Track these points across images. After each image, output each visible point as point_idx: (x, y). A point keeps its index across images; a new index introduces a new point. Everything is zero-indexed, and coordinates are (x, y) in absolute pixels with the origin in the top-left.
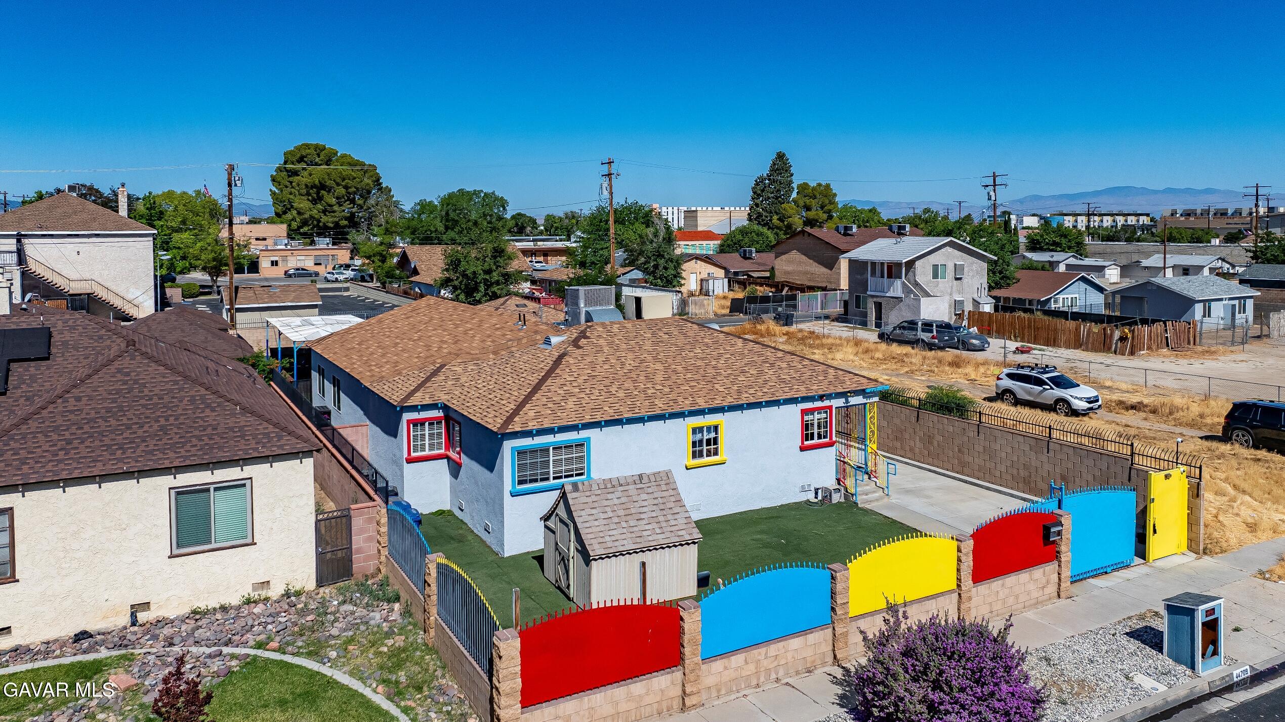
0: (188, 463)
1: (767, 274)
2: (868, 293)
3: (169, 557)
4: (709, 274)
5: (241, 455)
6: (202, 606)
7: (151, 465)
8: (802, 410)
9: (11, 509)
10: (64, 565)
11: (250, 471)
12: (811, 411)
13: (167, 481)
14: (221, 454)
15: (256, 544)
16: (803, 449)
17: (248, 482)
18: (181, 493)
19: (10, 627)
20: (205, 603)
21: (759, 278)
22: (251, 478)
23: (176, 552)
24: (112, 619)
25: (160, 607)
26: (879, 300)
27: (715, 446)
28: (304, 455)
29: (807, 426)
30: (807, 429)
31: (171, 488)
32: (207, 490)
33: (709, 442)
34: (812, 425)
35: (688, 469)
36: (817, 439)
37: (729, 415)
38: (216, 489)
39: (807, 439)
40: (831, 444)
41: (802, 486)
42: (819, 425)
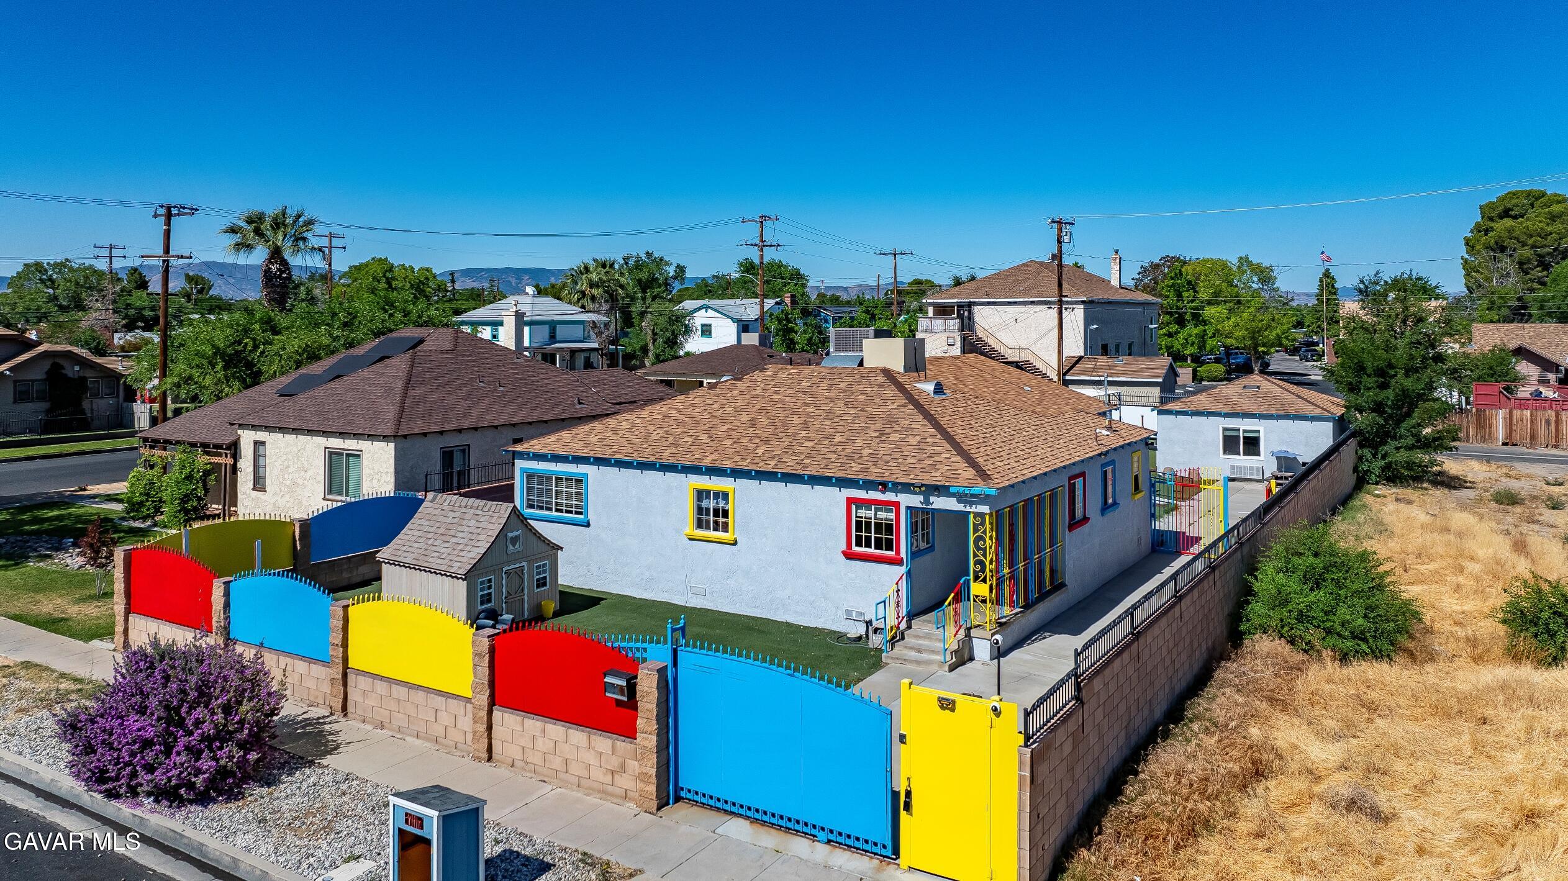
0: (329, 430)
3: (323, 499)
5: (355, 430)
7: (315, 427)
8: (848, 499)
9: (267, 442)
10: (282, 488)
11: (361, 444)
12: (866, 503)
13: (321, 442)
14: (348, 427)
16: (850, 556)
17: (361, 452)
18: (329, 453)
22: (362, 450)
23: (327, 496)
27: (724, 520)
28: (385, 438)
29: (859, 524)
30: (859, 529)
31: (326, 448)
32: (342, 454)
33: (716, 512)
34: (868, 524)
35: (690, 539)
36: (876, 548)
37: (742, 483)
38: (348, 455)
39: (859, 544)
40: (898, 562)
41: (848, 611)
42: (878, 526)
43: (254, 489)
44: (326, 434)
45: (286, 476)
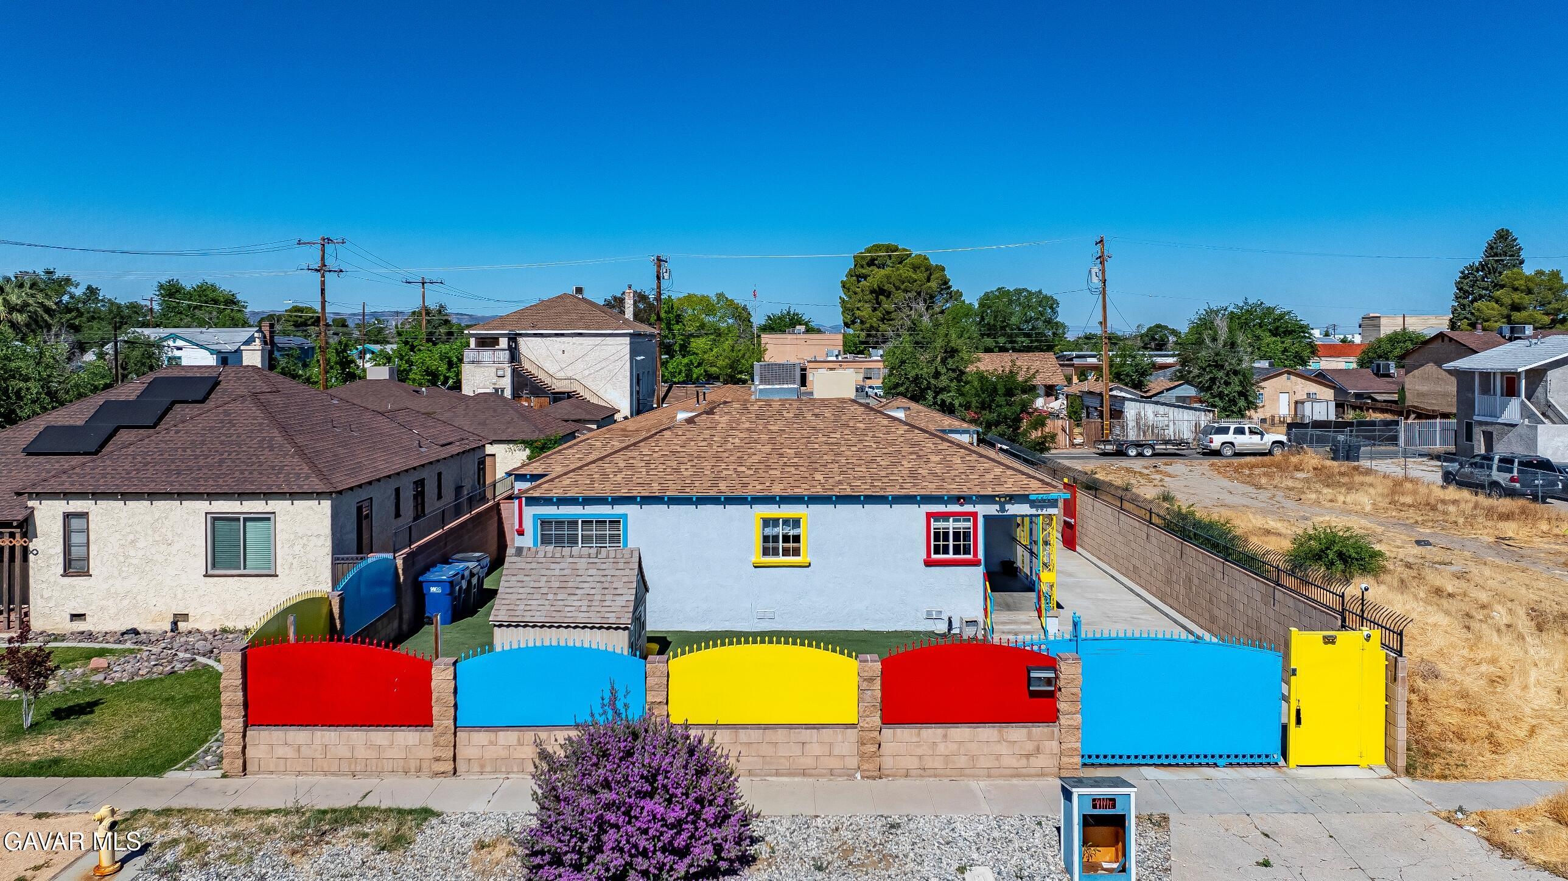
0: (218, 491)
1: (1395, 397)
2: (1475, 418)
3: (204, 576)
4: (1308, 394)
5: (264, 489)
6: (230, 625)
7: (190, 490)
8: (928, 514)
9: (87, 513)
10: (123, 569)
11: (274, 505)
12: (945, 516)
13: (202, 506)
14: (249, 486)
15: (277, 576)
16: (929, 563)
17: (272, 516)
18: (216, 519)
19: (84, 615)
20: (233, 624)
21: (1385, 401)
22: (274, 513)
23: (210, 572)
24: (159, 623)
25: (196, 620)
26: (1489, 429)
27: (796, 545)
28: (319, 495)
29: (937, 535)
30: (937, 538)
31: (206, 513)
32: (238, 519)
33: (786, 539)
34: (946, 534)
35: (755, 567)
36: (954, 554)
37: (815, 508)
38: (245, 520)
39: (937, 552)
40: (975, 563)
41: (928, 611)
42: (957, 535)
43: (66, 574)
44: (211, 496)
45: (132, 553)
